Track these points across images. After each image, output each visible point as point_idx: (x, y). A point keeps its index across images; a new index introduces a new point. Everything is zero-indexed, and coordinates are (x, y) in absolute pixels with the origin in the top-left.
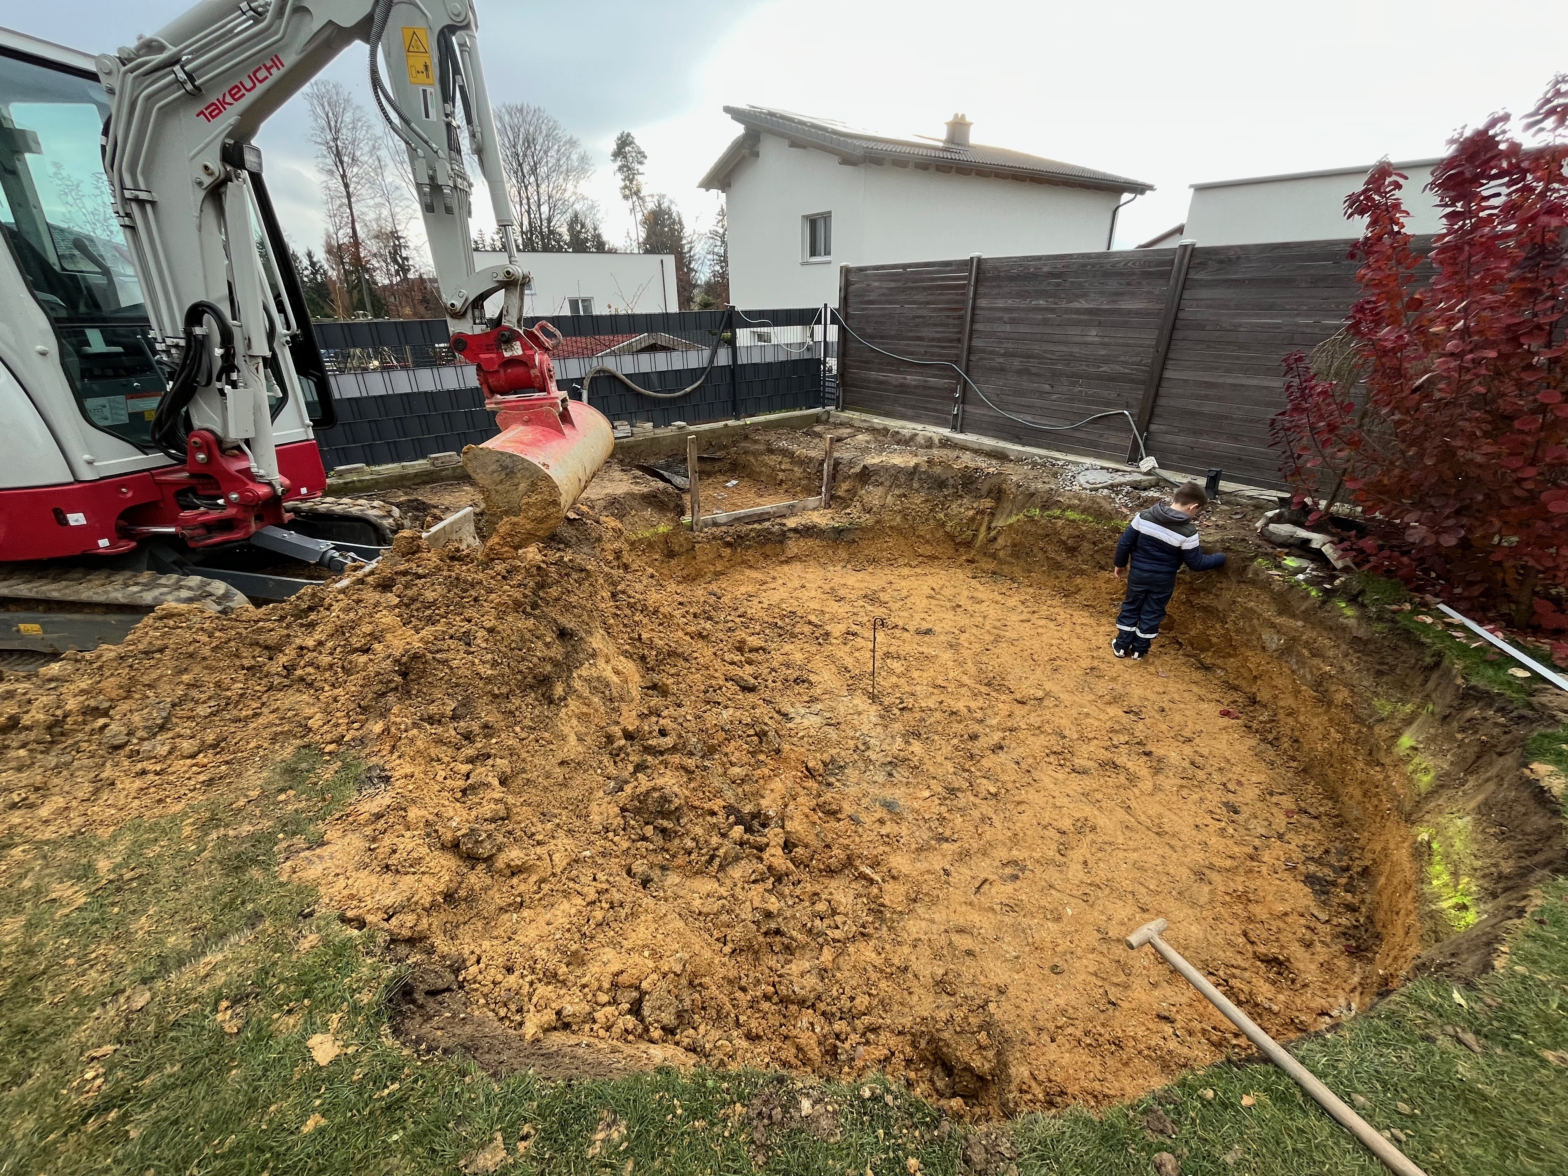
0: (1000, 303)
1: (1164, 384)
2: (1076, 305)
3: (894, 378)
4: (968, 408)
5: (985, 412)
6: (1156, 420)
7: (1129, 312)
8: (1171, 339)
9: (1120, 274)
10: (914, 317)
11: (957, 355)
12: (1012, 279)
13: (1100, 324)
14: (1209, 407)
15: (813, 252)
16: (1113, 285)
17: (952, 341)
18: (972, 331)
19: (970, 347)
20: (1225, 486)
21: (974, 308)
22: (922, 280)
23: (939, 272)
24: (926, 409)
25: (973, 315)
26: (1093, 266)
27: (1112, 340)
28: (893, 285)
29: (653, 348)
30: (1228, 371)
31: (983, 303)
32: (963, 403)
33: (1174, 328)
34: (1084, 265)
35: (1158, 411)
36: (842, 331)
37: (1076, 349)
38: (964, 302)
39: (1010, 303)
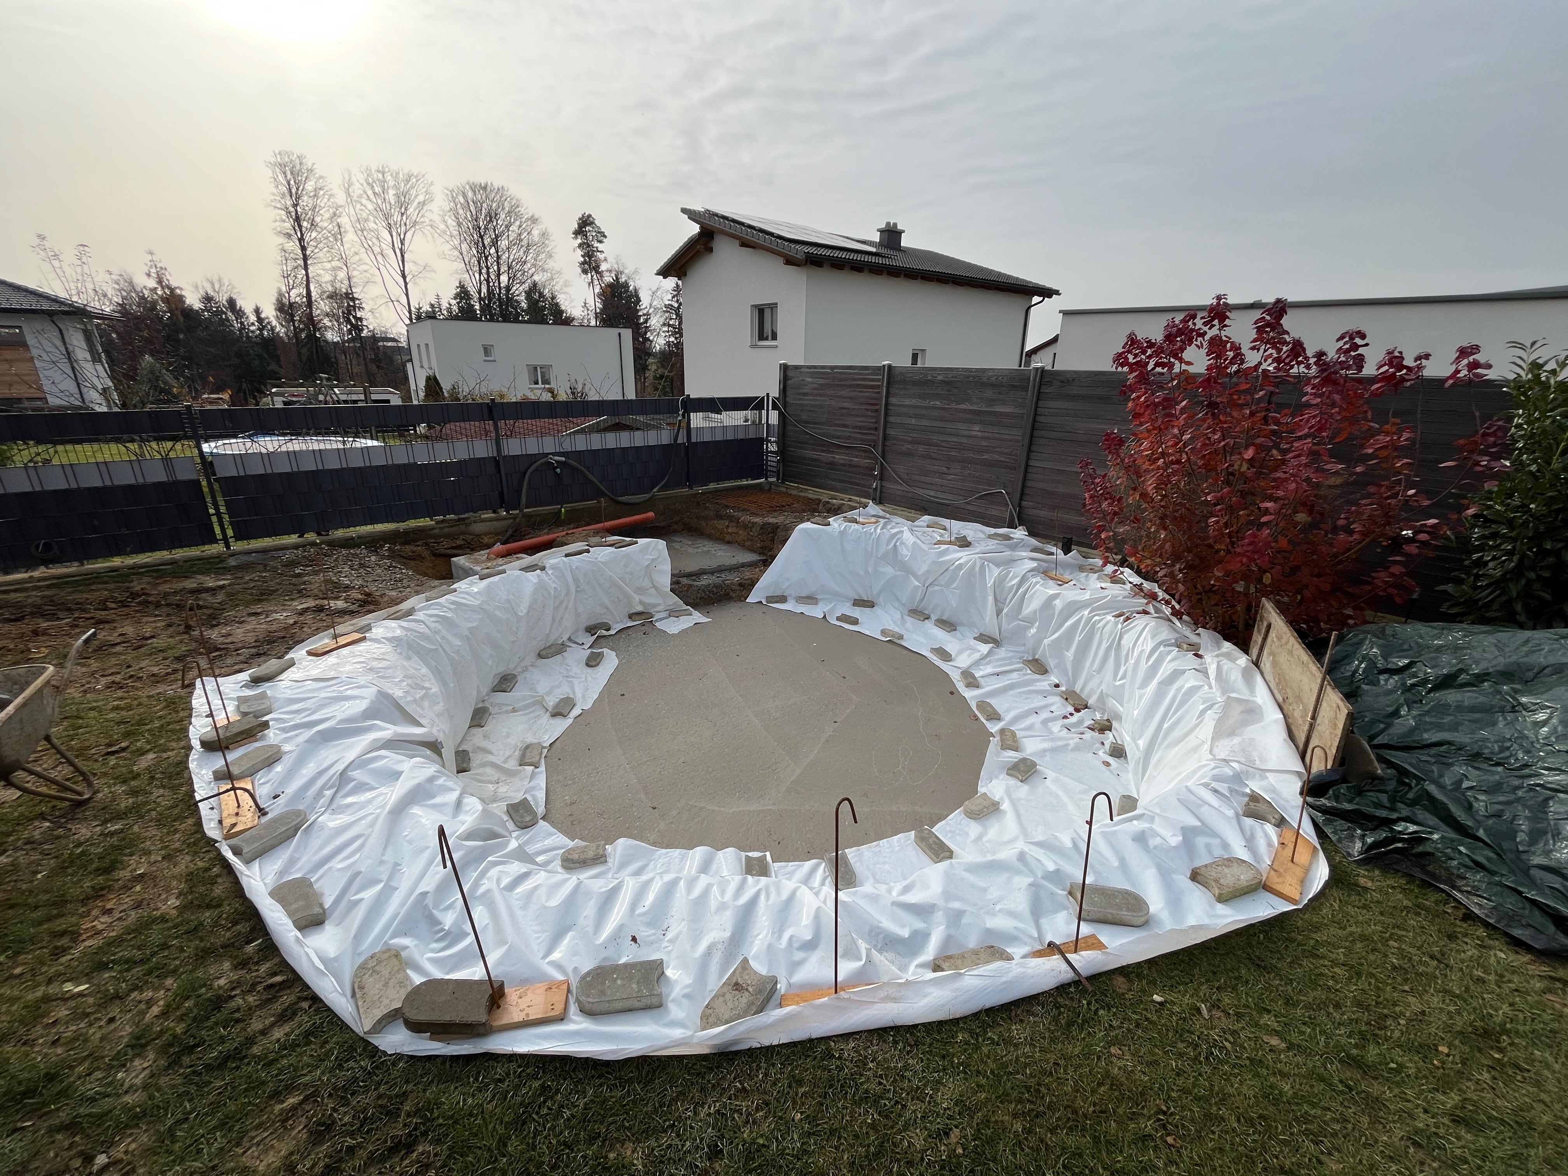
0: (907, 402)
1: (1030, 470)
2: (963, 406)
3: (825, 456)
4: (885, 484)
5: (899, 487)
6: (1025, 497)
7: (1002, 414)
8: (1032, 436)
9: (993, 385)
10: (840, 409)
11: (875, 441)
12: (916, 383)
13: (981, 422)
14: (1061, 489)
15: (762, 337)
16: (989, 394)
17: (871, 429)
18: (886, 422)
19: (885, 435)
21: (887, 404)
22: (847, 380)
23: (860, 374)
24: (851, 483)
25: (886, 409)
26: (974, 377)
27: (990, 435)
28: (822, 381)
29: (616, 427)
31: (893, 400)
32: (881, 480)
33: (1033, 429)
34: (968, 377)
35: (1027, 491)
36: (781, 416)
37: (964, 440)
38: (880, 399)
39: (914, 402)
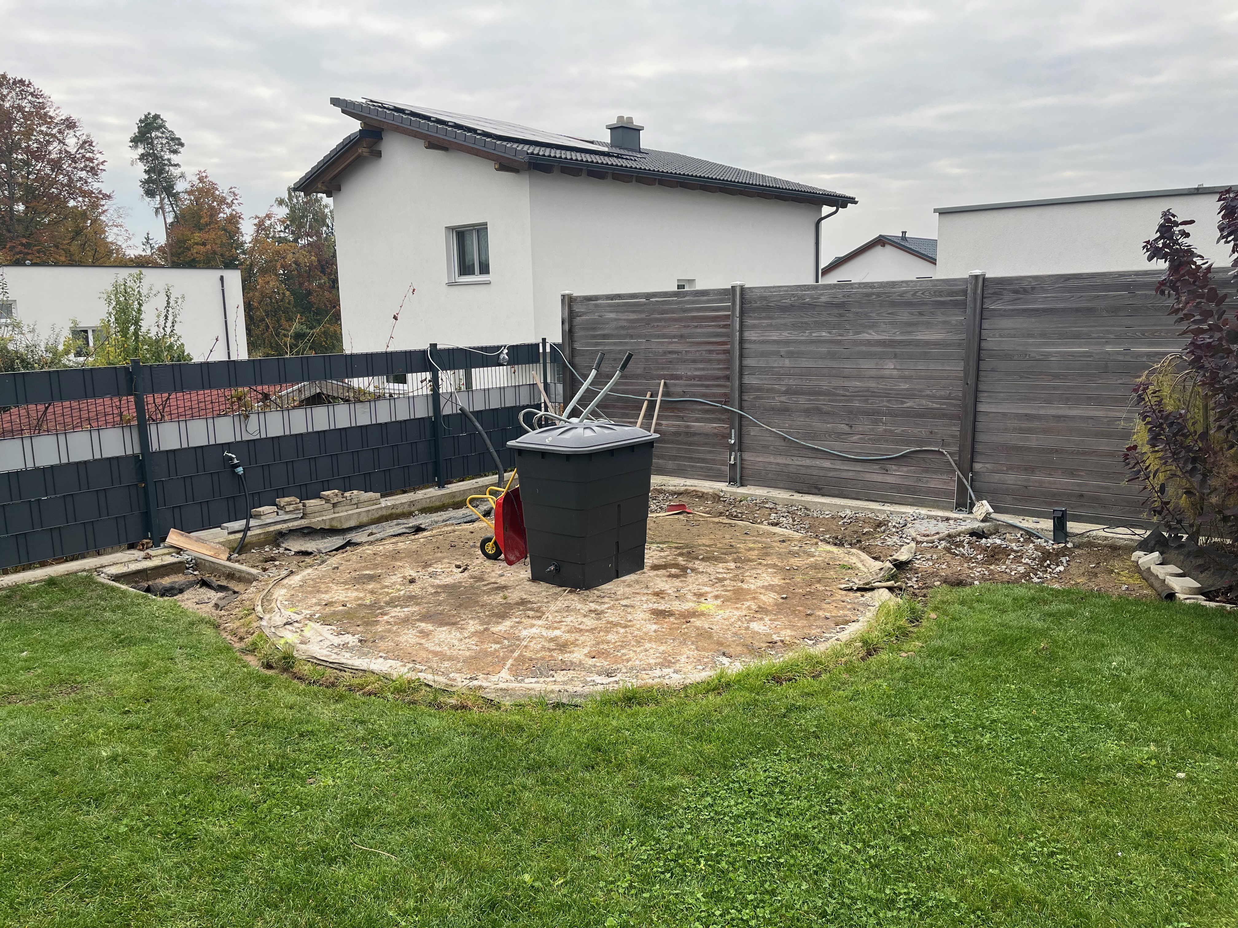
0: (774, 336)
1: (980, 418)
4: (748, 456)
5: (774, 459)
6: (978, 458)
7: (927, 343)
8: (978, 370)
9: (909, 304)
10: (665, 353)
11: (728, 395)
12: (785, 309)
13: (896, 356)
14: (1034, 441)
15: (465, 269)
16: (904, 316)
17: (718, 378)
18: (741, 367)
19: (741, 385)
20: (1073, 527)
21: (742, 341)
22: (673, 311)
23: (693, 302)
24: (691, 459)
25: (741, 349)
26: (878, 295)
27: (913, 373)
28: (633, 316)
30: (1049, 401)
31: (750, 335)
32: (740, 450)
33: (979, 359)
34: (868, 295)
35: (979, 448)
36: (567, 371)
37: (872, 384)
38: (730, 335)
39: (785, 335)
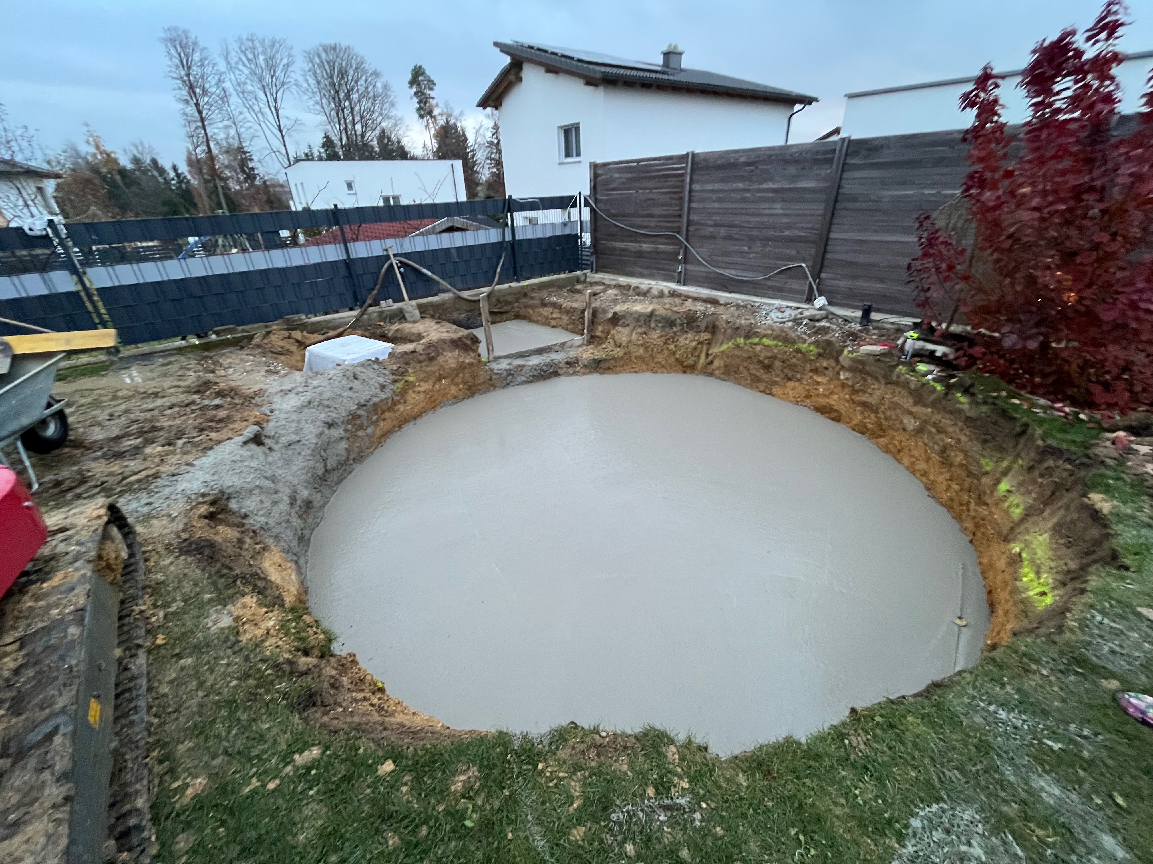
0: (710, 187)
1: (830, 242)
2: (765, 186)
3: (633, 246)
4: (689, 267)
5: (702, 269)
6: (825, 269)
7: (804, 190)
8: (834, 209)
9: (797, 162)
10: (646, 200)
11: (679, 228)
12: (718, 167)
13: (783, 200)
14: (862, 259)
15: (568, 155)
16: (792, 170)
17: (675, 216)
18: (689, 209)
19: (689, 221)
20: (875, 316)
21: (691, 191)
22: (653, 171)
23: (662, 165)
24: (658, 269)
25: (690, 196)
26: (777, 155)
27: (792, 212)
28: (629, 175)
29: (451, 229)
30: (875, 231)
31: (697, 187)
32: (685, 263)
33: (836, 201)
34: (770, 156)
35: (826, 263)
36: (593, 211)
37: (765, 219)
38: (683, 187)
39: (716, 186)
